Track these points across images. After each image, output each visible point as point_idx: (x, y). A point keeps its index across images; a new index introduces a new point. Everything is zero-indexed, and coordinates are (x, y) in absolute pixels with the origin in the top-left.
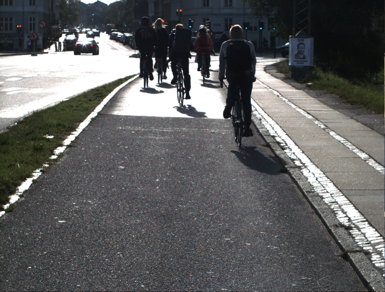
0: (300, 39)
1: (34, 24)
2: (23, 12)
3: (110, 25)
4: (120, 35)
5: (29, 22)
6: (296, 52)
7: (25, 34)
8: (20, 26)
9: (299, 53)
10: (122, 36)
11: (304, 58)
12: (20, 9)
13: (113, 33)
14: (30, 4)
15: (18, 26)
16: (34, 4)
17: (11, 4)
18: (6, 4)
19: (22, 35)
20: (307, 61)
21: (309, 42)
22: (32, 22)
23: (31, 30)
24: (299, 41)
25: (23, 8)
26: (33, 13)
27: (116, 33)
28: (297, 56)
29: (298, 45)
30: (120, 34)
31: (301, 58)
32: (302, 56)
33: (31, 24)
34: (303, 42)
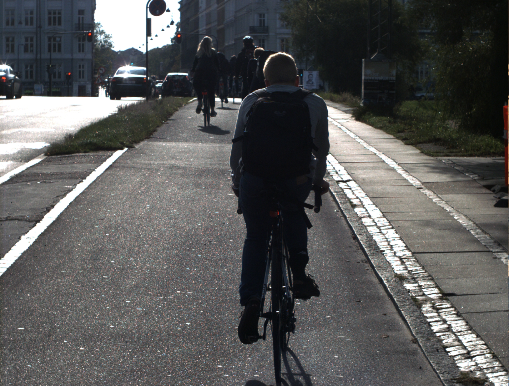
0: (310, 71)
1: (83, 71)
2: (72, 59)
5: (78, 70)
6: (307, 80)
7: (74, 82)
8: (69, 74)
9: (310, 80)
11: (312, 83)
12: (68, 56)
14: (79, 51)
15: (67, 74)
16: (83, 51)
17: (59, 50)
18: (55, 51)
19: (71, 84)
20: (314, 86)
21: (315, 74)
22: (81, 69)
23: (80, 77)
24: (309, 73)
25: (72, 55)
26: (82, 60)
28: (308, 82)
29: (309, 75)
31: (310, 84)
32: (311, 83)
33: (80, 72)
34: (311, 73)
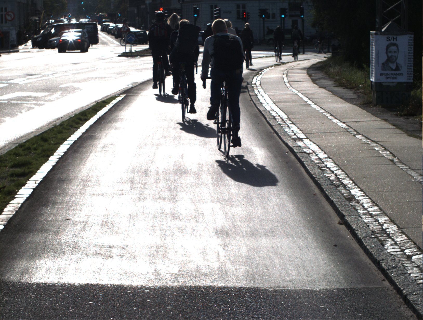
3: (102, 14)
4: (112, 27)
10: (114, 28)
13: (104, 24)
27: (108, 23)
30: (112, 25)
